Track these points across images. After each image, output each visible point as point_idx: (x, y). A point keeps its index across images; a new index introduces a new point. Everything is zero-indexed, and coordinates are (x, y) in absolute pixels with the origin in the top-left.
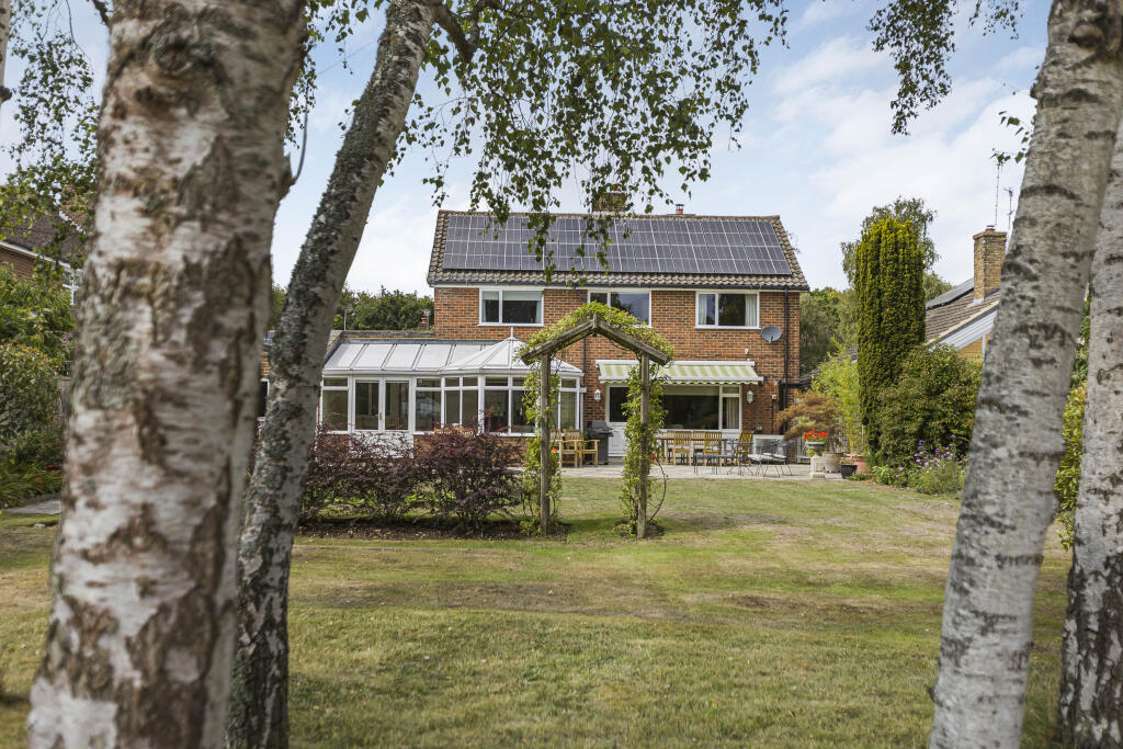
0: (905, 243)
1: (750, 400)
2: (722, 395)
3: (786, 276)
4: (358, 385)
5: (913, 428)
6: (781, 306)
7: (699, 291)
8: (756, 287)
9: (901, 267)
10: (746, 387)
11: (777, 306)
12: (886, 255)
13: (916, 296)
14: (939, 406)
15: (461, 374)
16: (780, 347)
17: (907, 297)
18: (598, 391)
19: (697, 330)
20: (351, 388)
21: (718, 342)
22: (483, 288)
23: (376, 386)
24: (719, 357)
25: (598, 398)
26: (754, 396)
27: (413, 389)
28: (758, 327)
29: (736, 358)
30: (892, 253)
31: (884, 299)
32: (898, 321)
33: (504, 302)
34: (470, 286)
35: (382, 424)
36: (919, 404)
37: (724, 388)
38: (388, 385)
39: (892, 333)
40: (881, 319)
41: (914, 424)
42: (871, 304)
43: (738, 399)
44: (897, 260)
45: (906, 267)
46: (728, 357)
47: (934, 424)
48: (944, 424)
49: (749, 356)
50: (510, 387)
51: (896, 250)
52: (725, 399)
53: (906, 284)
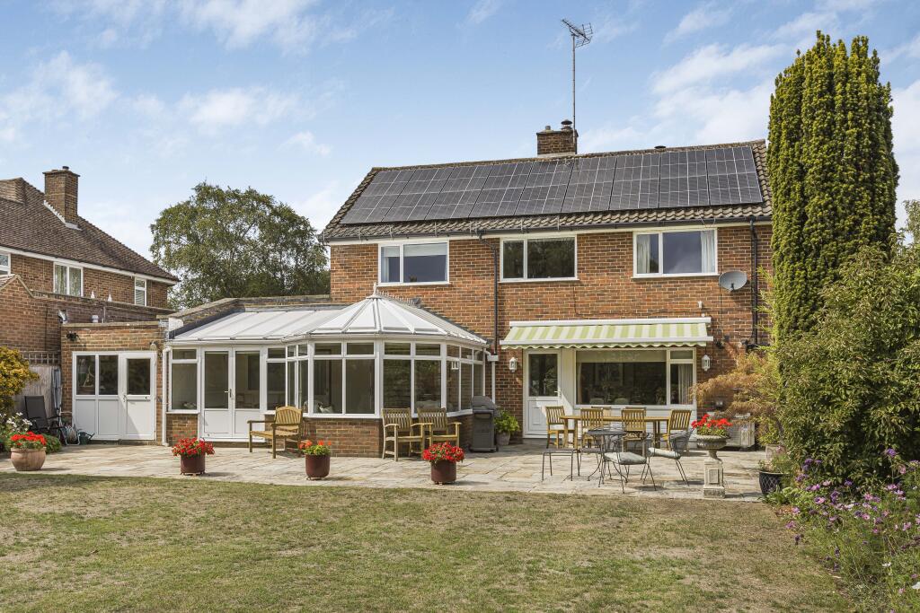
0: (847, 75)
1: (706, 367)
2: (670, 362)
3: (754, 205)
4: (208, 356)
5: (833, 420)
6: (748, 245)
7: (637, 231)
8: (710, 222)
9: (839, 116)
10: (701, 351)
11: (742, 245)
12: (811, 99)
13: (872, 168)
14: (895, 375)
15: (344, 339)
16: (748, 298)
17: (852, 170)
18: (513, 359)
19: (635, 280)
20: (200, 361)
21: (662, 294)
22: (382, 243)
23: (225, 357)
24: (664, 313)
25: (512, 368)
26: (712, 362)
27: (264, 360)
28: (716, 273)
29: (687, 313)
30: (821, 95)
31: (809, 178)
32: (835, 216)
33: (406, 259)
34: (365, 242)
35: (232, 402)
36: (846, 371)
37: (672, 352)
38: (239, 356)
39: (825, 242)
40: (803, 217)
41: (837, 413)
42: (787, 193)
43: (690, 366)
44: (830, 106)
45: (850, 115)
46: (677, 312)
47: (879, 413)
48: (905, 412)
49: (704, 310)
50: (413, 357)
51: (831, 89)
52: (675, 368)
53: (849, 147)
